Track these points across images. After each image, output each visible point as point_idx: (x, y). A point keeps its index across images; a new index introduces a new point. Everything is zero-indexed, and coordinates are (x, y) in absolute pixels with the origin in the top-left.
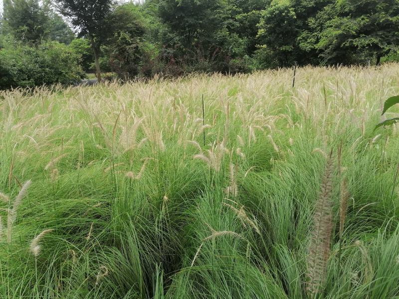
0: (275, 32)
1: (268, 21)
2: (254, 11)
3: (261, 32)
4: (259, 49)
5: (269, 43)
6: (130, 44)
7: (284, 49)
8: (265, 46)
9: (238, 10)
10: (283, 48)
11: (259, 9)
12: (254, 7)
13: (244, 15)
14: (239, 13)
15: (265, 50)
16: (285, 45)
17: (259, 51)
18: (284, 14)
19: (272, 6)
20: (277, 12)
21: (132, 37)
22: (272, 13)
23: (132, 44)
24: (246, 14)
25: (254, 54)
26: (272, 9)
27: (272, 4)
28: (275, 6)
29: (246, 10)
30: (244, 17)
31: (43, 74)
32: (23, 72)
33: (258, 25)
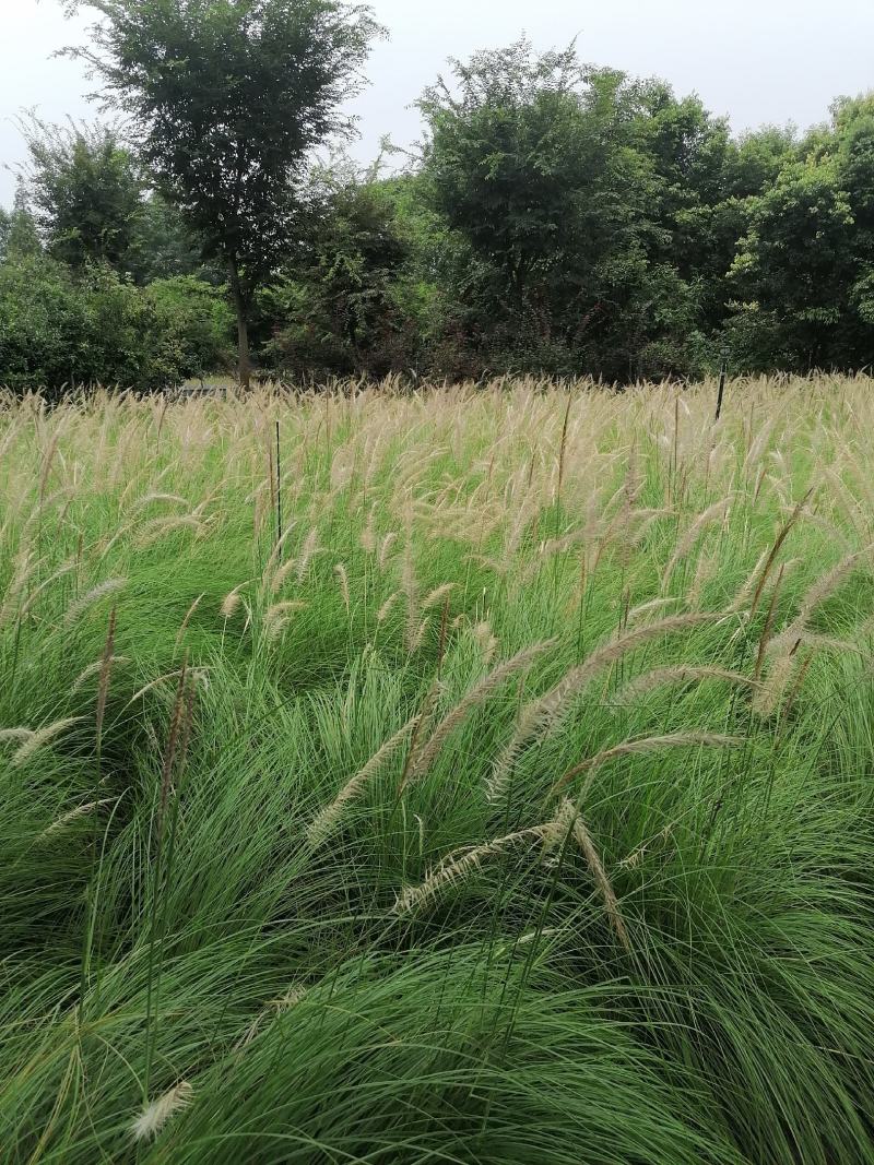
0: (784, 263)
1: (767, 227)
2: (733, 201)
3: (743, 261)
4: (737, 313)
5: (765, 297)
6: (361, 290)
7: (810, 317)
8: (754, 306)
9: (683, 194)
10: (810, 314)
11: (744, 195)
12: (736, 188)
13: (701, 210)
14: (688, 204)
15: (753, 316)
16: (816, 306)
17: (734, 319)
18: (814, 210)
19: (780, 184)
20: (794, 202)
21: (368, 267)
22: (776, 205)
23: (364, 288)
24: (707, 209)
25: (722, 328)
26: (780, 193)
27: (780, 178)
28: (788, 183)
29: (710, 198)
30: (703, 216)
31: (72, 357)
32: (19, 351)
33: (741, 241)
